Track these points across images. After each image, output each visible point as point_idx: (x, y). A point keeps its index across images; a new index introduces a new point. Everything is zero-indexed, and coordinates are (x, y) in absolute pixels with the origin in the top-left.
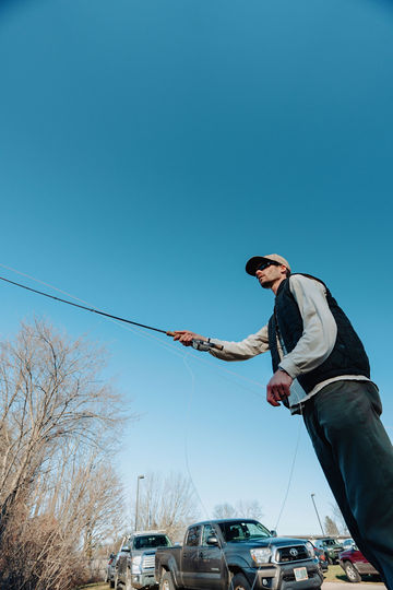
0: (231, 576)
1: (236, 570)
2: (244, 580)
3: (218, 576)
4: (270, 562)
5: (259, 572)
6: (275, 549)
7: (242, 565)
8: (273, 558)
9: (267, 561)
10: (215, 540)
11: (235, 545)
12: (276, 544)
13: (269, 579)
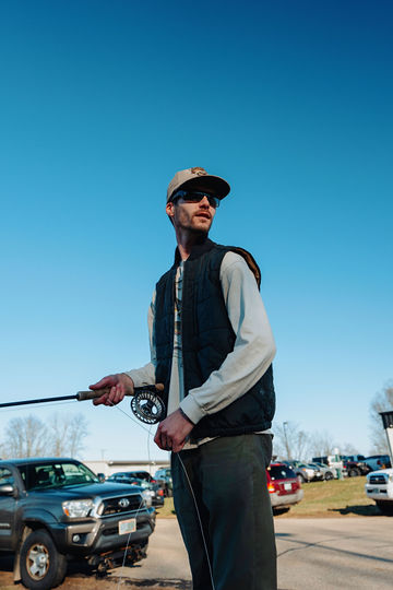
0: (27, 532)
1: (37, 525)
2: (46, 537)
3: (8, 532)
4: (88, 516)
5: (70, 527)
6: (99, 501)
7: (48, 520)
8: (94, 511)
9: (84, 513)
10: (10, 489)
11: (40, 495)
12: (101, 493)
13: (83, 535)
